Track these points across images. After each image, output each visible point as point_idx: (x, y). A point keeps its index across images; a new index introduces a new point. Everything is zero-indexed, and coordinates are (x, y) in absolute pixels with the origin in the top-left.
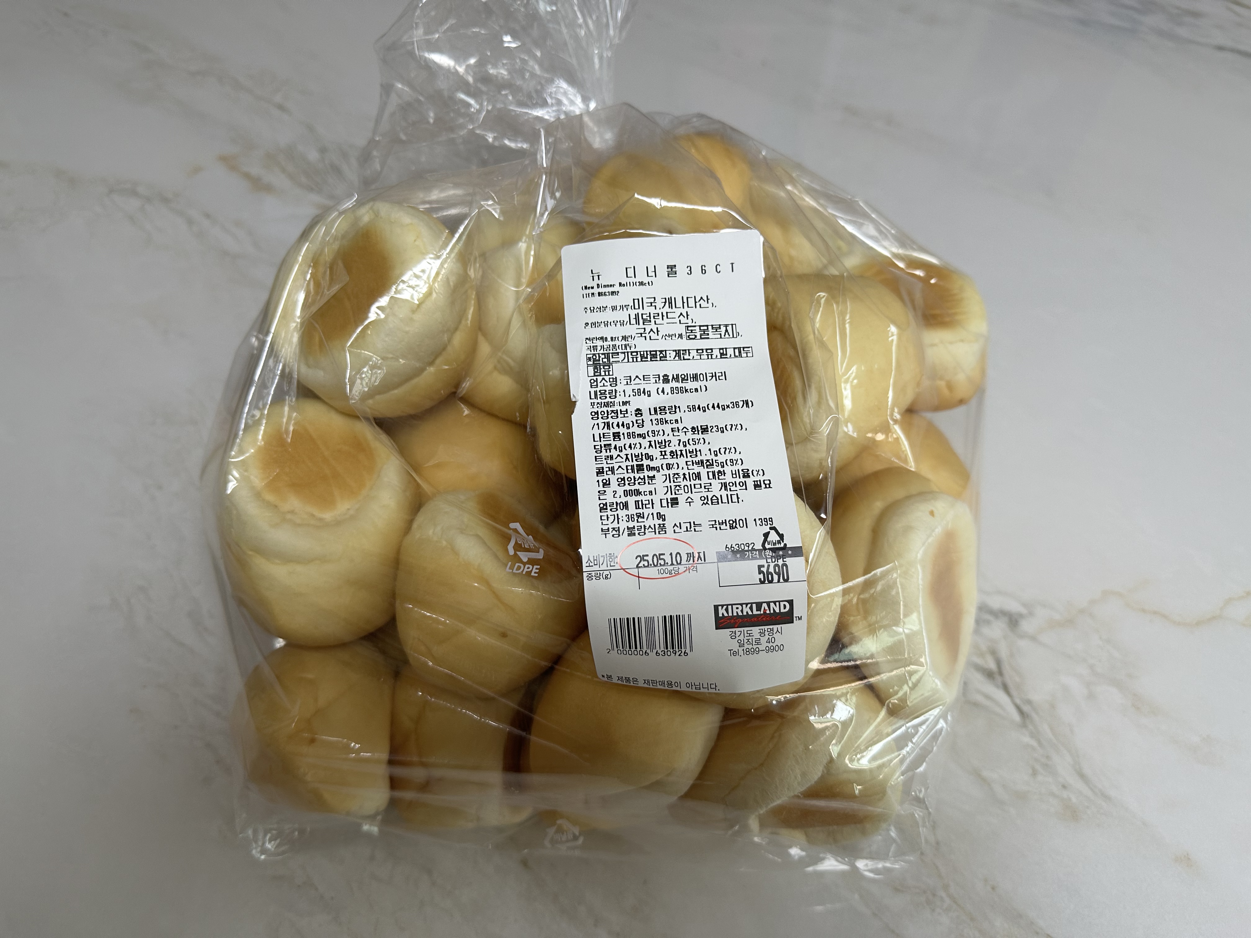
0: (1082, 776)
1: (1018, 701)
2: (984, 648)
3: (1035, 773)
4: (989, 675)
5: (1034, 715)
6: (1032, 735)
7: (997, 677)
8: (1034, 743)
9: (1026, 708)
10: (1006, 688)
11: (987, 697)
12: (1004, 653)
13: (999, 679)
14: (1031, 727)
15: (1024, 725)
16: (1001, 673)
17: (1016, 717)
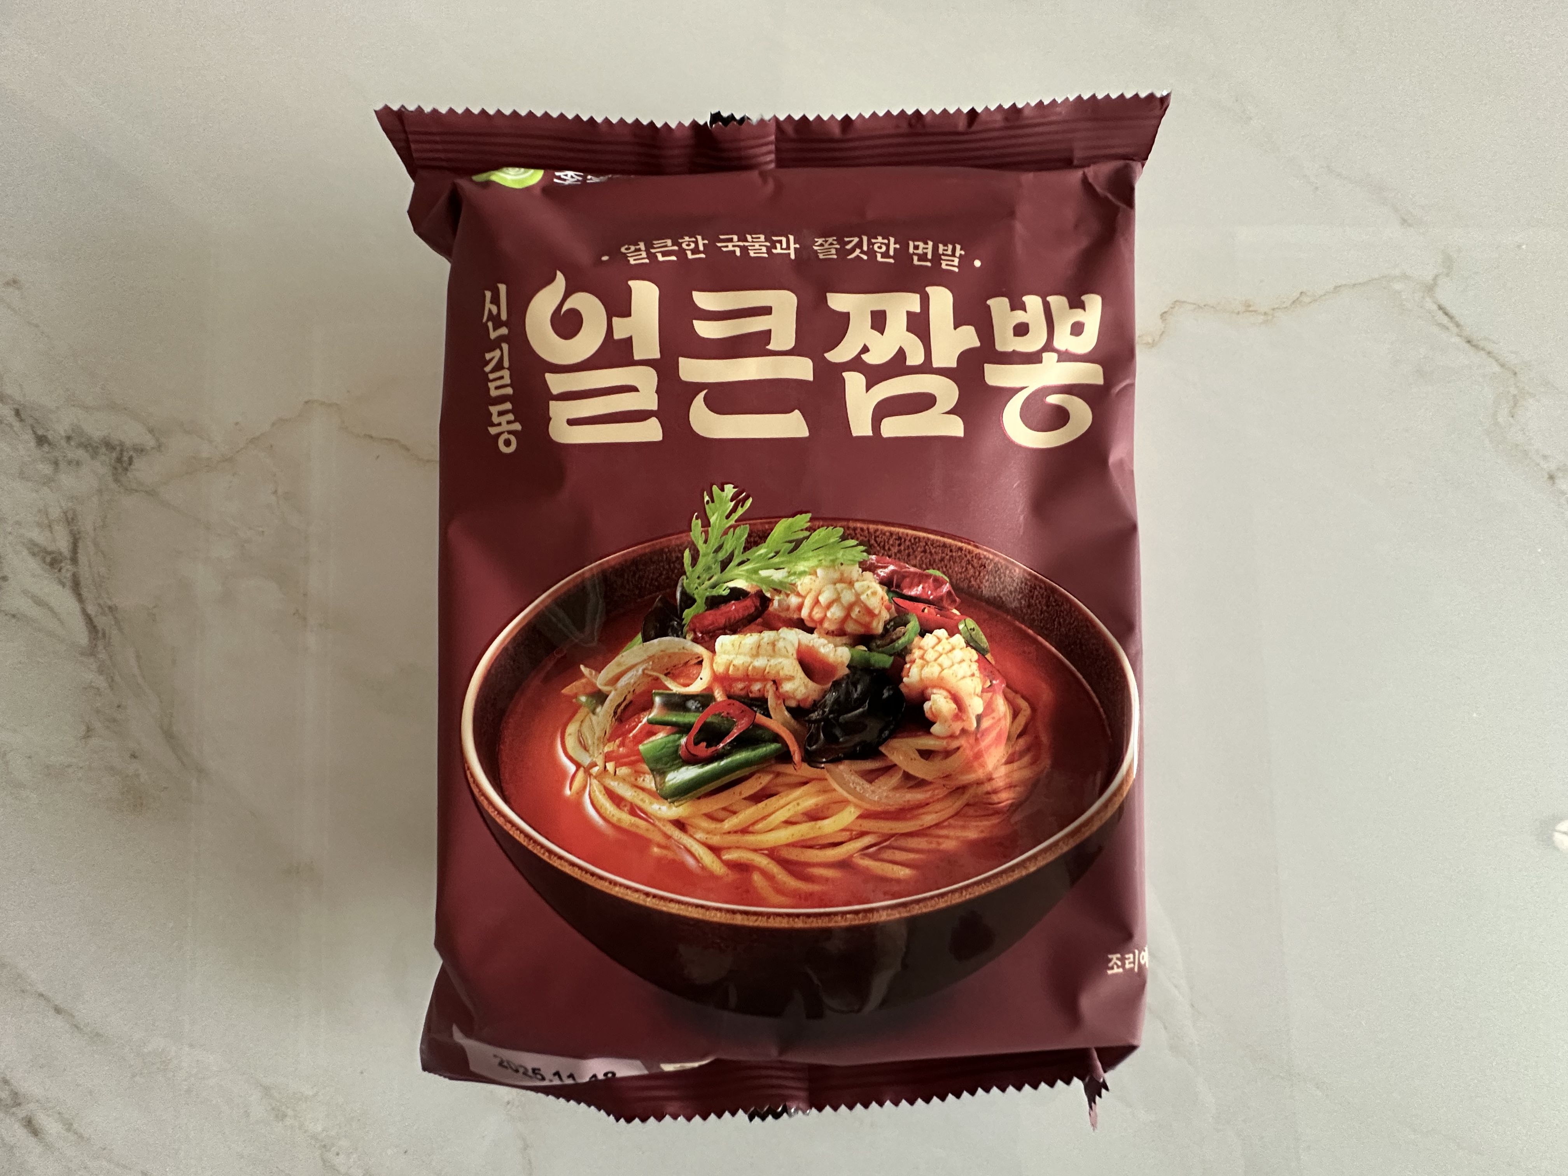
0: (169, 736)
1: (91, 609)
2: (55, 513)
3: (89, 732)
4: (53, 562)
5: (115, 634)
6: (100, 671)
7: (67, 566)
8: (101, 682)
9: (102, 622)
10: (76, 586)
11: (39, 602)
12: (87, 523)
13: (68, 568)
14: (103, 656)
15: (92, 652)
16: (74, 560)
17: (82, 637)
